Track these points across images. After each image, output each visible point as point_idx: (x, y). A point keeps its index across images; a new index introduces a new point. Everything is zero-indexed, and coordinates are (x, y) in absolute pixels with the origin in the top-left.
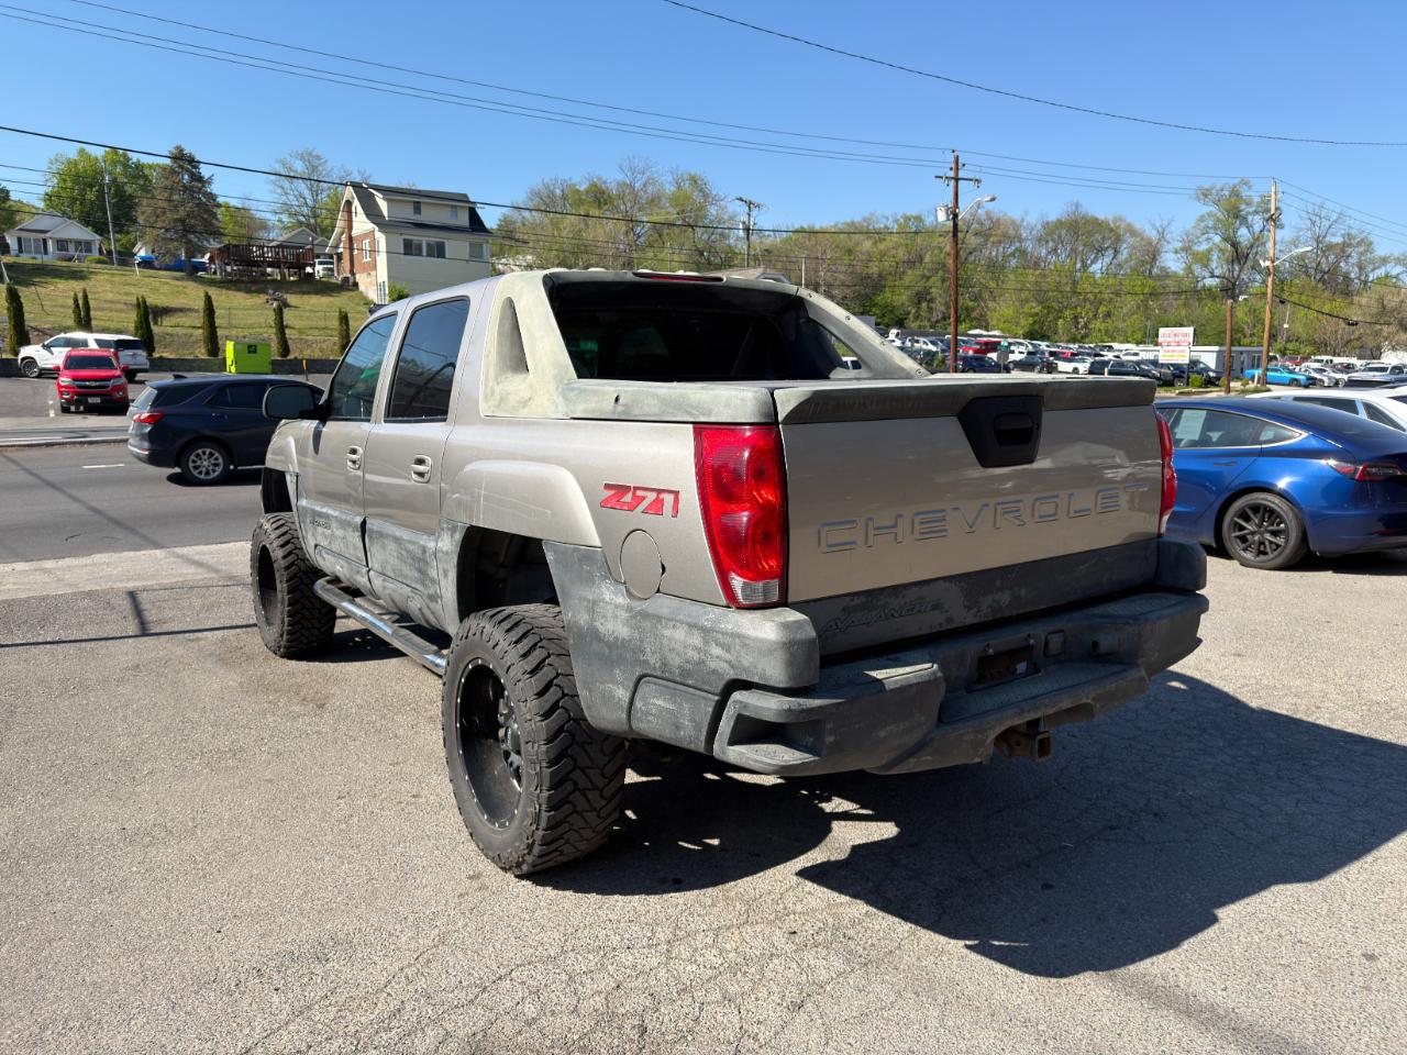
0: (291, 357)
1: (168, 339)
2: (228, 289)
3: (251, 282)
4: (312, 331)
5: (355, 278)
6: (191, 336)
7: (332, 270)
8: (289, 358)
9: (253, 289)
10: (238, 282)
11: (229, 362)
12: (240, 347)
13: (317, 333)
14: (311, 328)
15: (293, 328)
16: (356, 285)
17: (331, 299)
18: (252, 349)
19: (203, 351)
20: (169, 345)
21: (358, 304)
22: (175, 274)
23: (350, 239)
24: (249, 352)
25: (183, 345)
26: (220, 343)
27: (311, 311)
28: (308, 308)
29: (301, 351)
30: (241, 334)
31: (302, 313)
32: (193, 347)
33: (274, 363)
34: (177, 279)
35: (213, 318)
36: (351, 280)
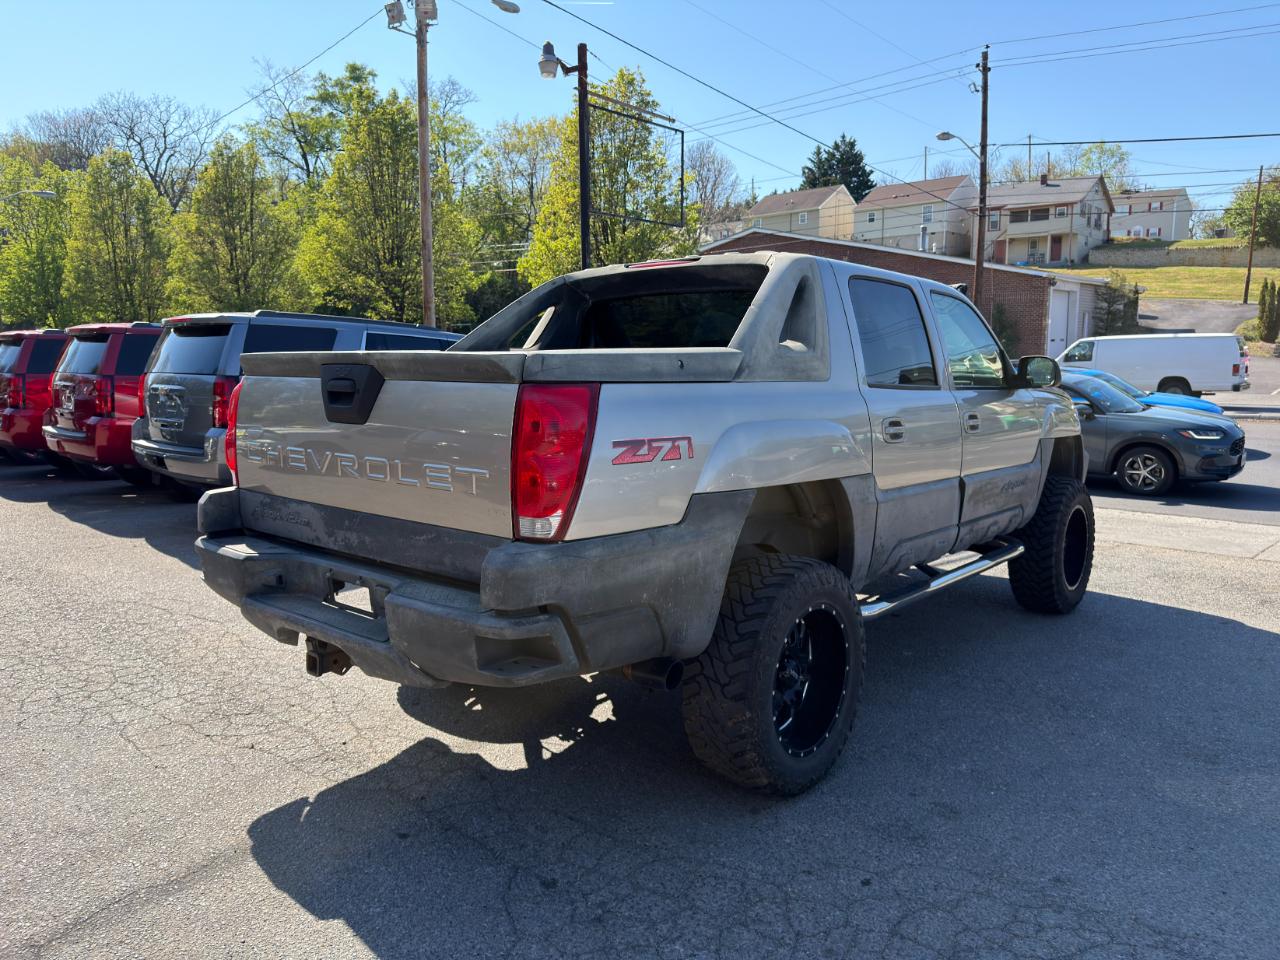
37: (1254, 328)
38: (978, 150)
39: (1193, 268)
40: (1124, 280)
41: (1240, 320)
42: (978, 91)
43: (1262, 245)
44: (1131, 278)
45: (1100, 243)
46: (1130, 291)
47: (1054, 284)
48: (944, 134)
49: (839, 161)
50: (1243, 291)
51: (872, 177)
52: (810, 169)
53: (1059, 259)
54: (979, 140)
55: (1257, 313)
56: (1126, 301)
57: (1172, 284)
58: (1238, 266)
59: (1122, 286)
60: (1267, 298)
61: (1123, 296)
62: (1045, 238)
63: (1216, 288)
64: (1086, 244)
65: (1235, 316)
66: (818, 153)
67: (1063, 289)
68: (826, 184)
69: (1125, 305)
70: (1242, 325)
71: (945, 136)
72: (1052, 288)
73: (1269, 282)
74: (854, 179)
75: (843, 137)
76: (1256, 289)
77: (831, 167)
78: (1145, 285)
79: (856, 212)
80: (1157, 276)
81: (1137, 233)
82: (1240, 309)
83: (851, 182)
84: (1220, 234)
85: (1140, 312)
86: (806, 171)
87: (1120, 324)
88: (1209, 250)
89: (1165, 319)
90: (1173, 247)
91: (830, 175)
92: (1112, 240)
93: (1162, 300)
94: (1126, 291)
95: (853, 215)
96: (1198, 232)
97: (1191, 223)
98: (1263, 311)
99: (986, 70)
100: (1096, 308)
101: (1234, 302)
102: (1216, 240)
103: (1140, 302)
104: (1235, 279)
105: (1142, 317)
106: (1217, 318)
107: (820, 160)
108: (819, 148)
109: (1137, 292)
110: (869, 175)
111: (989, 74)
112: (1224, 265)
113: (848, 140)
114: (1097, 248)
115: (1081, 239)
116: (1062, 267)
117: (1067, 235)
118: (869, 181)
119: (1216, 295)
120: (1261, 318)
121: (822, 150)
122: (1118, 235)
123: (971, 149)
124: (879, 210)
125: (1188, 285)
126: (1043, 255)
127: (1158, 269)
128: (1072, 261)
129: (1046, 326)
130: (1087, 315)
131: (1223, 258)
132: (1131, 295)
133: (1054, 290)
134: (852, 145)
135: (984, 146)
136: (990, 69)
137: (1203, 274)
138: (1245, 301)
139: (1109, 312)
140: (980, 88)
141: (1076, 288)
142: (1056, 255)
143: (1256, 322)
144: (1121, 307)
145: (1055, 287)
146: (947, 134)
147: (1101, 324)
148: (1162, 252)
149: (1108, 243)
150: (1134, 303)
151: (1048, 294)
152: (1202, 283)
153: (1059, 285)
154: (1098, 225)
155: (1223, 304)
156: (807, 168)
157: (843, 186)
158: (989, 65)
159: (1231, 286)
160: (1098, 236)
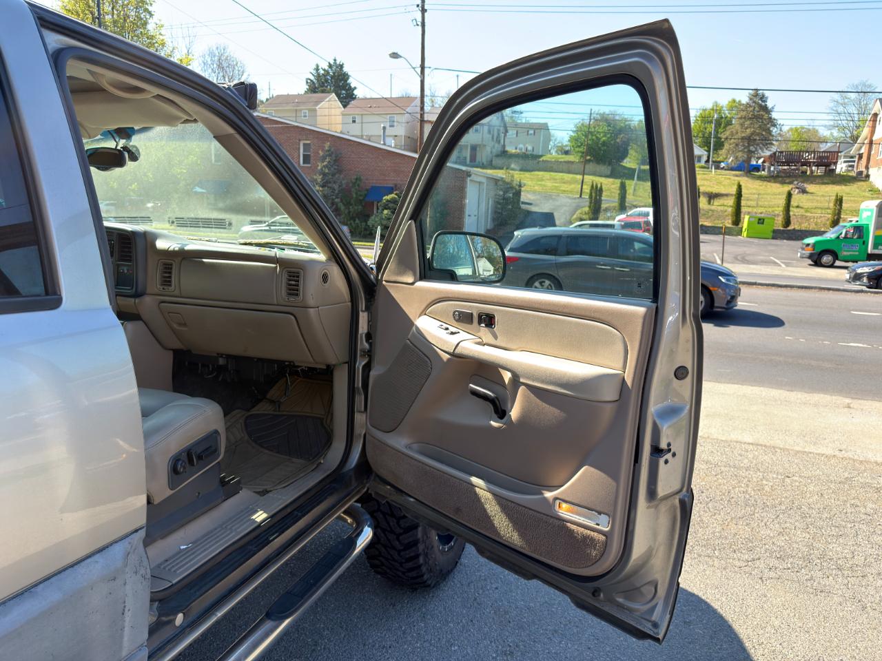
0: (790, 228)
1: (710, 213)
2: (769, 181)
3: (786, 177)
4: (816, 210)
5: (868, 171)
6: (726, 211)
7: (853, 166)
8: (789, 228)
9: (787, 181)
10: (778, 176)
11: (744, 230)
12: (753, 220)
13: (819, 211)
14: (815, 208)
15: (802, 208)
16: (868, 176)
17: (844, 187)
18: (761, 221)
19: (730, 221)
20: (710, 217)
21: (864, 191)
22: (737, 173)
23: (871, 143)
24: (758, 223)
25: (718, 218)
26: (742, 216)
27: (823, 196)
28: (821, 194)
29: (800, 224)
30: (759, 211)
31: (815, 197)
32: (724, 219)
33: (775, 232)
34: (737, 176)
35: (741, 200)
36: (865, 173)
37: (586, 213)
38: (419, 70)
39: (552, 173)
40: (513, 176)
41: (578, 207)
42: (418, 25)
43: (589, 161)
44: (518, 176)
45: (499, 153)
46: (517, 185)
47: (470, 176)
48: (394, 53)
49: (332, 77)
50: (580, 190)
51: (355, 92)
52: (311, 81)
53: (475, 161)
54: (419, 62)
55: (588, 204)
56: (514, 191)
57: (540, 183)
58: (577, 174)
59: (512, 181)
60: (594, 194)
61: (512, 188)
62: (467, 146)
63: (564, 187)
64: (491, 152)
65: (574, 205)
66: (317, 69)
67: (475, 180)
68: (323, 92)
69: (513, 194)
70: (579, 211)
71: (395, 55)
72: (469, 178)
73: (594, 184)
74: (344, 92)
75: (335, 60)
76: (587, 189)
77: (326, 81)
78: (525, 182)
79: (343, 115)
80: (532, 177)
81: (521, 149)
82: (577, 201)
83: (341, 94)
84: (567, 153)
85: (522, 200)
86: (309, 81)
87: (510, 207)
88: (561, 162)
89: (536, 205)
90: (541, 159)
91: (327, 87)
92: (507, 152)
93: (534, 192)
94: (514, 184)
95: (341, 117)
96: (553, 152)
97: (550, 147)
98: (591, 203)
99: (424, 11)
100: (496, 195)
101: (575, 196)
102: (564, 156)
103: (522, 193)
104: (575, 181)
105: (523, 203)
106: (565, 206)
107: (319, 74)
108: (317, 66)
109: (520, 186)
110: (354, 90)
111: (426, 14)
112: (569, 172)
113: (338, 62)
114: (497, 156)
115: (488, 149)
116: (477, 167)
117: (480, 145)
118: (353, 94)
119: (564, 191)
120: (590, 207)
121: (320, 68)
122: (511, 149)
123: (414, 68)
124: (358, 114)
125: (549, 184)
126: (465, 158)
127: (533, 173)
128: (483, 164)
129: (465, 205)
130: (490, 200)
131: (567, 168)
132: (517, 187)
133: (470, 180)
134: (341, 66)
135: (423, 67)
136: (426, 10)
137: (557, 177)
138: (581, 196)
139: (504, 199)
140: (420, 24)
141: (484, 180)
142: (473, 158)
143: (587, 209)
144: (511, 195)
145: (471, 178)
146: (396, 54)
147: (499, 206)
148: (535, 162)
149: (504, 153)
150: (518, 194)
151: (466, 182)
152: (557, 183)
153: (473, 177)
154: (499, 142)
155: (569, 197)
156: (310, 79)
157: (334, 94)
158: (426, 7)
159: (573, 186)
160: (498, 148)
